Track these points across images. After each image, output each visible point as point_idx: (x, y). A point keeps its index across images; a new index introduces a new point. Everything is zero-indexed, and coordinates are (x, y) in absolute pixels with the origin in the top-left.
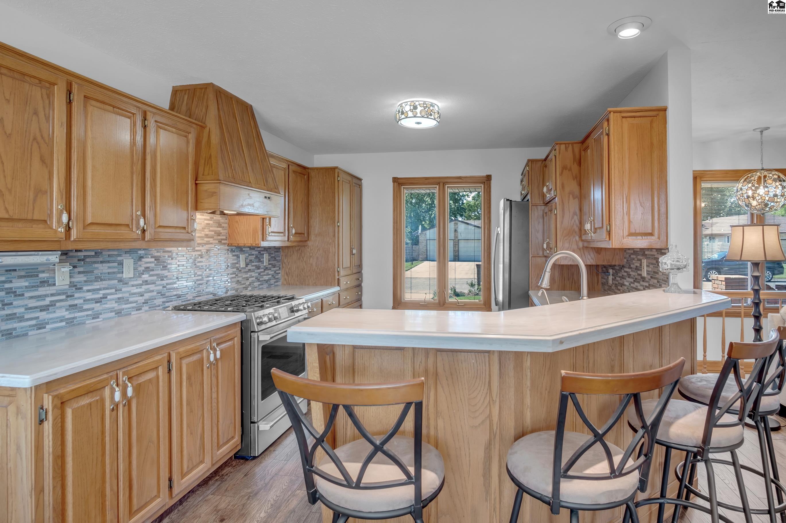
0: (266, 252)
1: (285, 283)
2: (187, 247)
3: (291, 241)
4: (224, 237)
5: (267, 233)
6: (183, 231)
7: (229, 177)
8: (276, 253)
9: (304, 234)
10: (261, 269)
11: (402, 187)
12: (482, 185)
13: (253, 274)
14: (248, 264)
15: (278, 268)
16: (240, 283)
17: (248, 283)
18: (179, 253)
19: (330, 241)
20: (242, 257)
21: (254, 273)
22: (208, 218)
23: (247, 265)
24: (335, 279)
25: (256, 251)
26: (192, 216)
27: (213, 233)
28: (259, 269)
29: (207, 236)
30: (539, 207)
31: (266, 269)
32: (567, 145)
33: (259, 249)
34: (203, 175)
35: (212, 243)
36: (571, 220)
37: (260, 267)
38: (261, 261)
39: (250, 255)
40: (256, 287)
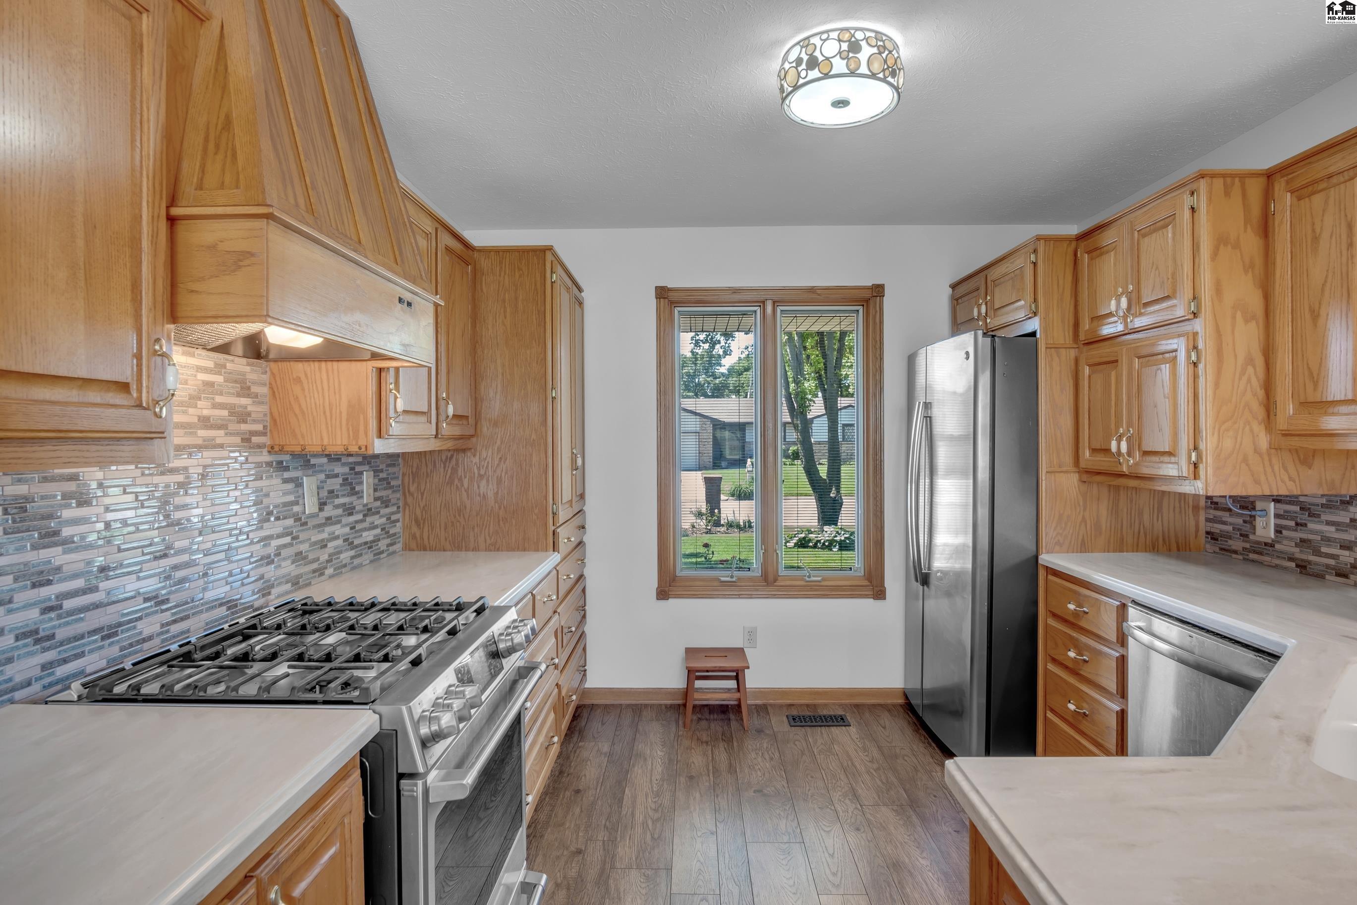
0: (367, 467)
1: (413, 545)
2: (136, 460)
3: (444, 439)
4: (259, 427)
5: (392, 413)
6: (118, 398)
7: (297, 205)
8: (391, 470)
9: (467, 417)
10: (358, 512)
11: (676, 310)
12: (860, 308)
13: (338, 530)
14: (325, 504)
15: (394, 509)
16: (306, 558)
17: (324, 557)
18: (107, 483)
19: (534, 437)
20: (309, 484)
21: (339, 526)
22: (210, 364)
23: (322, 505)
24: (546, 535)
25: (344, 464)
26: (158, 340)
27: (225, 413)
28: (351, 514)
29: (205, 422)
30: (1063, 351)
31: (369, 512)
32: (1229, 180)
33: (351, 460)
34: (200, 187)
35: (221, 446)
36: (1240, 379)
37: (354, 508)
38: (357, 493)
39: (328, 477)
40: (345, 566)
